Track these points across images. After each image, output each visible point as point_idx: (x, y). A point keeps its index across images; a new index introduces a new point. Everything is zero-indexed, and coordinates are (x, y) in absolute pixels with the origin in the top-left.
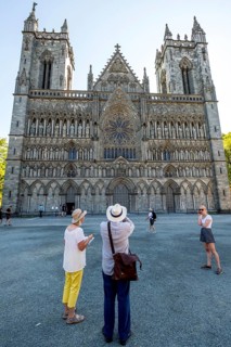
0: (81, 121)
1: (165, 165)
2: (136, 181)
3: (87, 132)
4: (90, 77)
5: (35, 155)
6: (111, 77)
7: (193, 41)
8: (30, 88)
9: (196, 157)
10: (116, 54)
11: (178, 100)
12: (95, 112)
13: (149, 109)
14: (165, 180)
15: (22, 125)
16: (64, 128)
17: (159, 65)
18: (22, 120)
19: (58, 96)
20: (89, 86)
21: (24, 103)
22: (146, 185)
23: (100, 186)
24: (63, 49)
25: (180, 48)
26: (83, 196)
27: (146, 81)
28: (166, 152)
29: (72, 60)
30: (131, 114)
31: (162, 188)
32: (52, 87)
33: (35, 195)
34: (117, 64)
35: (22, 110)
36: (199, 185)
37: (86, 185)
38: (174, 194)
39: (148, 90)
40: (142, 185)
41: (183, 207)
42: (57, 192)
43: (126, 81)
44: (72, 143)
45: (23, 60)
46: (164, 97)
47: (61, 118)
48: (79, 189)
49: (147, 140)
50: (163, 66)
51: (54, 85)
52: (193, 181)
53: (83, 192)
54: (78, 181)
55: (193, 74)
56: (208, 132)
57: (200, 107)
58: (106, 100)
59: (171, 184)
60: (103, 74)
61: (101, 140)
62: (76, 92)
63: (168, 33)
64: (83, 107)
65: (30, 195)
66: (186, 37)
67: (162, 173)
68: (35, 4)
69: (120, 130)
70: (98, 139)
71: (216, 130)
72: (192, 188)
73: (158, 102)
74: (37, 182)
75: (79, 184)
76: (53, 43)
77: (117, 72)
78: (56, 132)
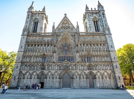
0: (49, 45)
1: (87, 64)
2: (73, 72)
3: (51, 50)
4: (53, 27)
5: (28, 60)
6: (63, 26)
7: (98, 10)
8: (28, 32)
9: (103, 60)
10: (64, 18)
11: (93, 34)
12: (55, 41)
13: (79, 39)
14: (88, 71)
15: (23, 48)
16: (41, 48)
17: (84, 20)
18: (23, 45)
19: (39, 35)
20: (53, 30)
21: (25, 39)
22: (78, 74)
23: (56, 74)
24: (43, 17)
25: (93, 13)
26: (48, 79)
27: (78, 27)
28: (88, 57)
29: (47, 21)
30: (71, 41)
31: (87, 75)
32: (37, 32)
33: (26, 78)
34: (65, 20)
35: (24, 41)
36: (106, 74)
37: (50, 74)
38: (93, 78)
39: (78, 30)
40: (76, 74)
42: (36, 77)
43: (69, 27)
44: (44, 54)
45: (27, 22)
46: (87, 34)
47: (40, 44)
48: (46, 75)
49: (78, 52)
50: (86, 20)
52: (102, 72)
53: (48, 77)
54: (46, 72)
55: (99, 23)
56: (108, 48)
57: (103, 37)
58: (60, 36)
59: (91, 73)
60: (59, 25)
61: (57, 53)
62: (47, 33)
63: (87, 8)
64: (50, 39)
65: (24, 78)
66: (95, 9)
67: (86, 68)
68: (33, 2)
69: (66, 48)
70: (55, 52)
71: (112, 47)
72: (102, 75)
73: (83, 35)
74: (27, 72)
75: (46, 73)
76: (39, 15)
77: (65, 24)
78: (38, 50)
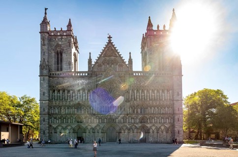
1: (140, 116)
2: (121, 125)
5: (57, 111)
6: (105, 60)
8: (50, 71)
9: (163, 112)
10: (108, 44)
12: (94, 85)
13: (131, 82)
14: (140, 125)
15: (46, 95)
16: (74, 95)
18: (46, 91)
19: (68, 75)
20: (89, 67)
21: (47, 81)
22: (127, 128)
23: (98, 128)
24: (70, 42)
26: (87, 133)
28: (143, 108)
31: (138, 129)
32: (64, 70)
33: (58, 133)
34: (110, 51)
35: (46, 85)
36: (163, 128)
37: (89, 127)
38: (146, 133)
39: (131, 68)
40: (125, 128)
41: (151, 139)
42: (72, 131)
43: (115, 62)
44: (79, 104)
47: (71, 89)
48: (85, 129)
51: (65, 68)
52: (159, 125)
53: (87, 131)
56: (173, 96)
59: (144, 127)
61: (97, 102)
62: (80, 72)
63: (150, 24)
64: (85, 82)
65: (56, 133)
67: (138, 121)
69: (111, 95)
70: (95, 102)
71: (178, 94)
72: (158, 129)
74: (59, 125)
75: (85, 127)
76: (62, 38)
78: (69, 98)
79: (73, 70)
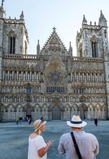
0: (33, 72)
1: (80, 96)
2: (64, 104)
3: (37, 78)
4: (38, 47)
5: (8, 90)
6: (51, 47)
7: (99, 26)
8: (3, 53)
9: (97, 92)
10: (53, 33)
11: (89, 61)
12: (42, 67)
13: (72, 66)
14: (80, 103)
16: (24, 76)
17: (78, 40)
19: (20, 58)
20: (38, 52)
22: (69, 106)
23: (45, 107)
24: (22, 30)
25: (92, 30)
26: (36, 112)
27: (71, 49)
28: (81, 89)
29: (27, 37)
30: (62, 68)
31: (78, 108)
32: (16, 53)
33: (9, 111)
34: (54, 39)
36: (98, 106)
37: (37, 106)
38: (84, 111)
39: (72, 55)
40: (67, 106)
41: (89, 117)
42: (21, 110)
43: (59, 49)
44: (29, 84)
46: (81, 59)
47: (22, 70)
48: (33, 108)
49: (71, 82)
50: (81, 41)
51: (17, 51)
52: (95, 104)
53: (36, 110)
54: (32, 104)
55: (98, 45)
56: (105, 78)
57: (101, 65)
58: (47, 60)
59: (83, 106)
60: (46, 45)
61: (45, 83)
62: (30, 55)
63: (85, 20)
64: (34, 64)
65: (7, 111)
66: (95, 23)
67: (78, 100)
68: (3, 1)
69: (55, 77)
70: (43, 82)
72: (94, 108)
73: (77, 61)
74: (10, 104)
75: (33, 106)
76: (15, 26)
77: (54, 44)
78: (20, 78)
79: (24, 54)
